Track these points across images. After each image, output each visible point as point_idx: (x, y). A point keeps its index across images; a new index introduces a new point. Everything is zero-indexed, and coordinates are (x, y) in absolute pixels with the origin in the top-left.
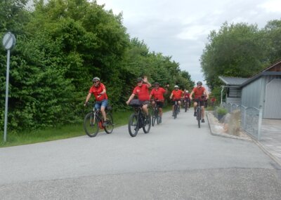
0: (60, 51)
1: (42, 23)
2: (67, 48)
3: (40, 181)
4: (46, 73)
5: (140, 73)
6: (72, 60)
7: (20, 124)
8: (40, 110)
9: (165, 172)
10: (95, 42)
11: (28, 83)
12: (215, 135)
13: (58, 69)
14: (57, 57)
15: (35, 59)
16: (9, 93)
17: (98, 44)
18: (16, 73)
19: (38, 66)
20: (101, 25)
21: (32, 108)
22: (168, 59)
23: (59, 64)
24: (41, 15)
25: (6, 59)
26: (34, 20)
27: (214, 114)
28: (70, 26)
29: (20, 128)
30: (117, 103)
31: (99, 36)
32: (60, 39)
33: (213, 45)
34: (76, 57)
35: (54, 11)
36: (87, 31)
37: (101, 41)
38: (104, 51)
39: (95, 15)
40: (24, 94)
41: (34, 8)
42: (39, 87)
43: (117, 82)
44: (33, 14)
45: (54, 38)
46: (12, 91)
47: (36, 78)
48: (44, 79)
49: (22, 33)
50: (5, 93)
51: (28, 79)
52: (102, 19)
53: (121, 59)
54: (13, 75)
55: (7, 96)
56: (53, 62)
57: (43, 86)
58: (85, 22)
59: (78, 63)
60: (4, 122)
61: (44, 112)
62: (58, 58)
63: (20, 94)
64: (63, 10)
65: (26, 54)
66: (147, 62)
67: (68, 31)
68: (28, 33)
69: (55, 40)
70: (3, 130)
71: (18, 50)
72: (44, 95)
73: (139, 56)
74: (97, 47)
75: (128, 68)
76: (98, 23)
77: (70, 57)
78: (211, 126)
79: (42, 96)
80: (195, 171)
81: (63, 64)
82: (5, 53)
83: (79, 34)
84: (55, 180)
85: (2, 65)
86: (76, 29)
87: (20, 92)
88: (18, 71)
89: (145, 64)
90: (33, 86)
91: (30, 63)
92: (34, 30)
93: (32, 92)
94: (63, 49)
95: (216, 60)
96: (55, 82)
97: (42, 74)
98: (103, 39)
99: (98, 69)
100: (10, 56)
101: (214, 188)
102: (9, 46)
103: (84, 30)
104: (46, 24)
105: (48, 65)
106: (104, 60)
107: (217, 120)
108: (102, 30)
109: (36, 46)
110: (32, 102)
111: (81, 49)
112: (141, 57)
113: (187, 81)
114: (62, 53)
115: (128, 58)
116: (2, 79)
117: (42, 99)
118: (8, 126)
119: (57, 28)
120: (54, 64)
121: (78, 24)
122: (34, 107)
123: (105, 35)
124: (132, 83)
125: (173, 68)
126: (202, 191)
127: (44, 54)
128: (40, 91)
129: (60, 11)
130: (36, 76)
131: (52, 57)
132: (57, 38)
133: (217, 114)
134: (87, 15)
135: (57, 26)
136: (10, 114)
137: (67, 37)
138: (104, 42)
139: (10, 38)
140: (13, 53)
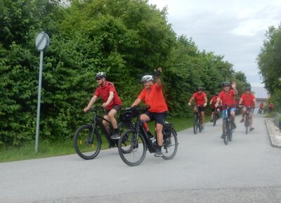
0: (99, 52)
2: (107, 48)
3: (76, 198)
4: (84, 76)
5: (188, 75)
7: (52, 133)
8: (76, 117)
9: (218, 189)
10: (136, 40)
11: (62, 87)
12: (277, 147)
13: (96, 71)
14: (95, 58)
15: (72, 61)
16: (41, 98)
18: (49, 75)
19: (74, 69)
20: (143, 22)
21: (66, 115)
22: (219, 58)
23: (97, 66)
24: (77, 12)
25: (39, 60)
26: (70, 18)
27: (274, 122)
28: (109, 24)
29: (53, 137)
31: (141, 34)
32: (98, 40)
33: (272, 42)
34: (117, 58)
35: (92, 7)
36: (128, 28)
37: (144, 40)
38: (147, 51)
39: (137, 11)
40: (58, 99)
41: (69, 4)
42: (74, 91)
44: (68, 11)
45: (91, 37)
46: (44, 96)
47: (71, 81)
48: (80, 82)
49: (57, 32)
50: (37, 99)
51: (63, 82)
52: (144, 16)
53: (166, 59)
54: (46, 78)
55: (39, 102)
56: (90, 63)
57: (78, 91)
58: (125, 19)
60: (35, 131)
61: (80, 119)
62: (97, 60)
63: (53, 100)
64: (101, 6)
65: (62, 56)
66: (196, 62)
67: (108, 30)
68: (64, 33)
69: (93, 40)
70: (34, 139)
71: (53, 51)
72: (80, 100)
73: (186, 55)
74: (139, 46)
75: (174, 70)
76: (141, 20)
77: (110, 58)
78: (271, 135)
79: (76, 101)
80: (254, 189)
81: (102, 67)
82: (38, 54)
83: (119, 32)
84: (92, 197)
85: (35, 67)
86: (116, 27)
87: (53, 97)
88: (52, 73)
89: (194, 65)
90: (68, 91)
91: (67, 65)
92: (69, 28)
93: (67, 97)
94: (101, 50)
95: (275, 60)
96: (93, 86)
97: (78, 78)
98: (145, 37)
100: (44, 57)
102: (42, 47)
103: (125, 28)
104: (83, 23)
105: (84, 66)
107: (278, 129)
108: (145, 28)
109: (74, 47)
110: (66, 108)
111: (122, 49)
112: (189, 57)
114: (100, 54)
115: (173, 59)
116: (35, 83)
117: (77, 104)
118: (40, 135)
119: (95, 27)
120: (92, 66)
121: (119, 22)
122: (68, 113)
123: (148, 33)
124: (178, 86)
125: (225, 69)
127: (81, 54)
128: (76, 96)
129: (99, 8)
130: (71, 79)
131: (89, 58)
132: (95, 38)
133: (278, 122)
134: (128, 11)
135: (94, 24)
136: (42, 122)
137: (106, 36)
138: (147, 41)
139: (43, 38)
140: (47, 54)
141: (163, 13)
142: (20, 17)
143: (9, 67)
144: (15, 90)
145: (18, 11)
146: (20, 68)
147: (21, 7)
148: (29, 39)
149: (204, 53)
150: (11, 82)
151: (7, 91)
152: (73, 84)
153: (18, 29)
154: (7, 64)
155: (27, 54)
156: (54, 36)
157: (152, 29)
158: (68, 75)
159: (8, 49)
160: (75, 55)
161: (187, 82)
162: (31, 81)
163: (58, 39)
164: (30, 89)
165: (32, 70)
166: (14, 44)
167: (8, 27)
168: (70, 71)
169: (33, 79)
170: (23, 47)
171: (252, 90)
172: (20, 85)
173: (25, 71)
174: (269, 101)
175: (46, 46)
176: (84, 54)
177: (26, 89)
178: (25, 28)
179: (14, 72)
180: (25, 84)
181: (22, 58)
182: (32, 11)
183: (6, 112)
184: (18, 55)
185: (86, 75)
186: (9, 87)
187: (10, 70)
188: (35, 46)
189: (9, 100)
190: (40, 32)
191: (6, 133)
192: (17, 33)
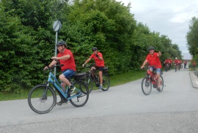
1: (79, 14)
2: (95, 30)
3: (77, 118)
4: (82, 46)
5: (144, 46)
6: (98, 38)
9: (162, 113)
10: (114, 26)
12: (196, 88)
13: (89, 44)
15: (75, 38)
17: (116, 27)
19: (76, 42)
20: (118, 14)
22: (164, 37)
23: (90, 40)
24: (78, 9)
25: (55, 37)
26: (74, 12)
27: (195, 73)
28: (97, 16)
30: (128, 66)
31: (116, 22)
32: (91, 24)
33: (194, 26)
34: (101, 36)
35: (87, 5)
36: (109, 18)
37: (118, 25)
38: (120, 32)
39: (114, 8)
41: (73, 3)
42: (76, 55)
43: (129, 52)
44: (72, 7)
45: (87, 23)
47: (75, 50)
48: (80, 50)
49: (66, 21)
52: (119, 11)
53: (131, 37)
56: (86, 39)
59: (102, 40)
62: (90, 37)
64: (92, 5)
65: (69, 35)
66: (149, 38)
67: (96, 19)
68: (70, 21)
69: (87, 25)
71: (63, 32)
72: (80, 61)
73: (143, 34)
74: (115, 29)
75: (135, 44)
76: (116, 13)
77: (97, 36)
78: (193, 81)
79: (78, 62)
81: (93, 41)
82: (54, 33)
83: (103, 21)
84: (87, 118)
85: (53, 42)
86: (101, 17)
89: (147, 40)
91: (72, 40)
92: (73, 18)
94: (92, 31)
95: (196, 37)
96: (87, 53)
97: (78, 48)
99: (115, 43)
100: (58, 35)
101: (195, 124)
102: (57, 29)
103: (107, 19)
104: (82, 15)
105: (82, 41)
106: (120, 38)
108: (119, 18)
109: (76, 29)
111: (104, 30)
112: (145, 35)
113: (175, 50)
114: (92, 33)
115: (136, 36)
116: (53, 51)
117: (78, 63)
119: (89, 17)
120: (87, 41)
121: (103, 14)
123: (121, 21)
124: (138, 52)
125: (166, 42)
126: (187, 126)
127: (80, 34)
128: (77, 59)
129: (91, 6)
130: (75, 48)
131: (85, 36)
132: (89, 24)
133: (197, 74)
134: (109, 8)
135: (88, 16)
136: (58, 74)
137: (95, 23)
138: (120, 26)
139: (57, 24)
140: (60, 34)
141: (128, 8)
142: (44, 11)
143: (37, 41)
144: (41, 55)
145: (42, 8)
146: (44, 42)
147: (45, 6)
148: (49, 25)
149: (154, 33)
150: (39, 50)
151: (36, 55)
152: (76, 52)
153: (42, 19)
154: (36, 39)
155: (48, 33)
156: (64, 23)
157: (123, 19)
158: (73, 46)
159: (36, 30)
160: (77, 34)
161: (144, 50)
162: (50, 50)
163: (67, 24)
164: (50, 54)
165: (51, 43)
166: (40, 28)
167: (37, 17)
168: (74, 44)
169: (52, 48)
170: (45, 29)
171: (182, 55)
172: (44, 52)
173: (47, 44)
174: (192, 61)
175: (59, 29)
176: (82, 33)
177: (48, 54)
178: (47, 18)
179: (40, 44)
180: (47, 51)
181: (45, 36)
182: (51, 8)
183: (36, 68)
184: (43, 34)
185: (83, 46)
186: (38, 53)
187: (38, 43)
188: (52, 29)
189: (37, 61)
190: (56, 20)
191: (36, 80)
192: (42, 21)
